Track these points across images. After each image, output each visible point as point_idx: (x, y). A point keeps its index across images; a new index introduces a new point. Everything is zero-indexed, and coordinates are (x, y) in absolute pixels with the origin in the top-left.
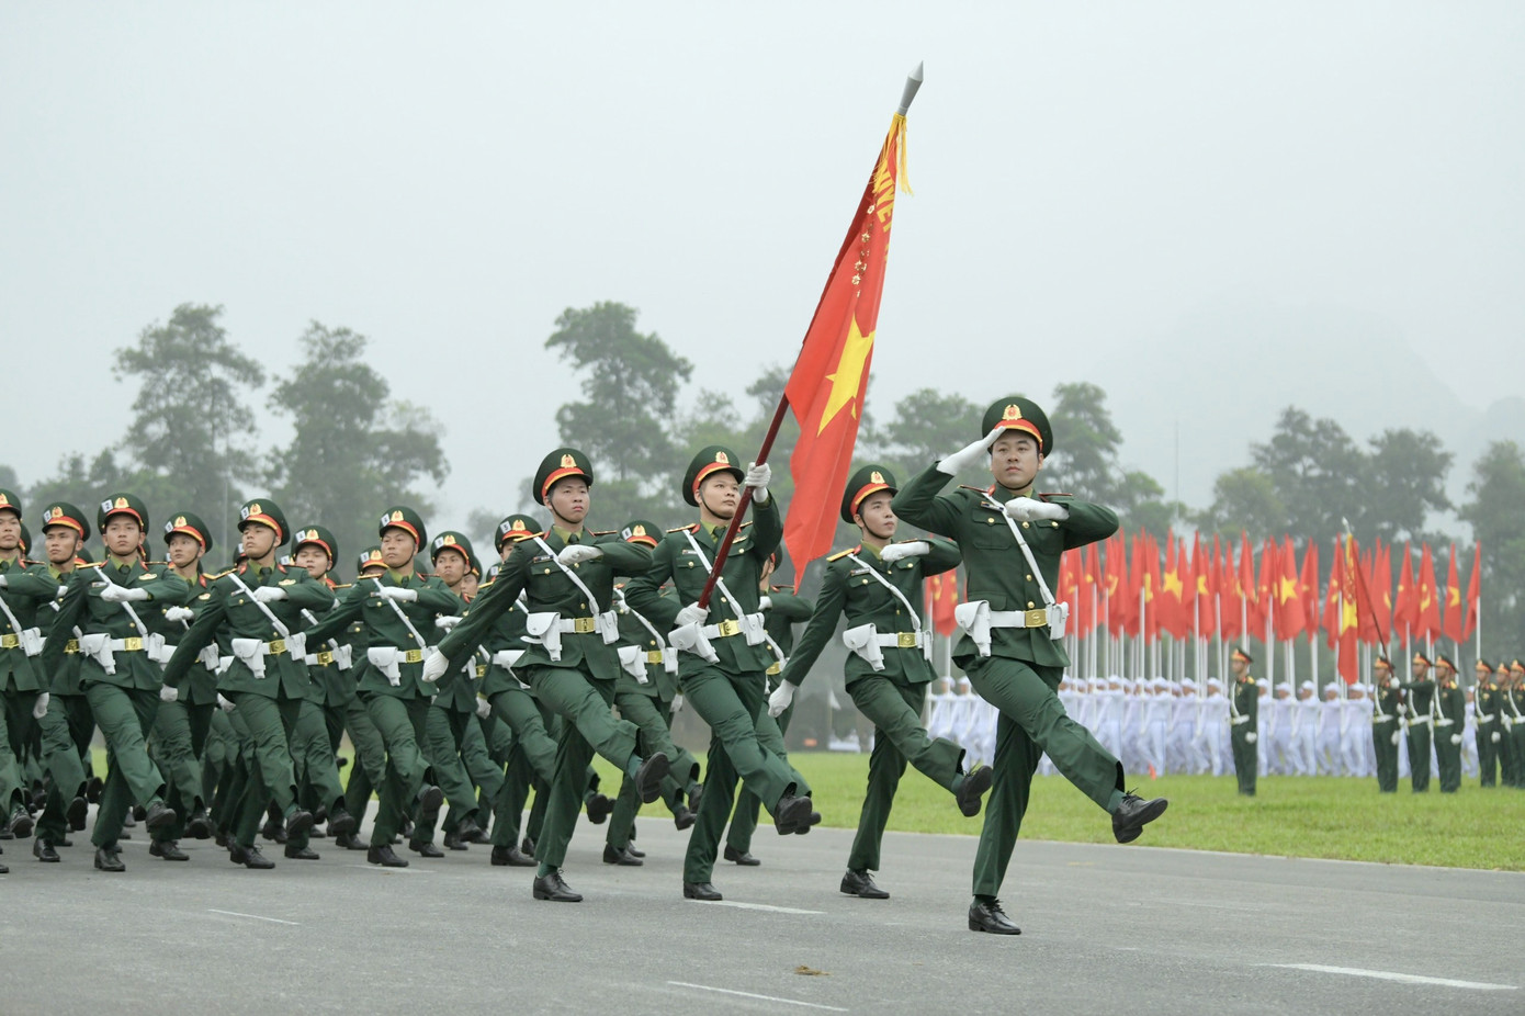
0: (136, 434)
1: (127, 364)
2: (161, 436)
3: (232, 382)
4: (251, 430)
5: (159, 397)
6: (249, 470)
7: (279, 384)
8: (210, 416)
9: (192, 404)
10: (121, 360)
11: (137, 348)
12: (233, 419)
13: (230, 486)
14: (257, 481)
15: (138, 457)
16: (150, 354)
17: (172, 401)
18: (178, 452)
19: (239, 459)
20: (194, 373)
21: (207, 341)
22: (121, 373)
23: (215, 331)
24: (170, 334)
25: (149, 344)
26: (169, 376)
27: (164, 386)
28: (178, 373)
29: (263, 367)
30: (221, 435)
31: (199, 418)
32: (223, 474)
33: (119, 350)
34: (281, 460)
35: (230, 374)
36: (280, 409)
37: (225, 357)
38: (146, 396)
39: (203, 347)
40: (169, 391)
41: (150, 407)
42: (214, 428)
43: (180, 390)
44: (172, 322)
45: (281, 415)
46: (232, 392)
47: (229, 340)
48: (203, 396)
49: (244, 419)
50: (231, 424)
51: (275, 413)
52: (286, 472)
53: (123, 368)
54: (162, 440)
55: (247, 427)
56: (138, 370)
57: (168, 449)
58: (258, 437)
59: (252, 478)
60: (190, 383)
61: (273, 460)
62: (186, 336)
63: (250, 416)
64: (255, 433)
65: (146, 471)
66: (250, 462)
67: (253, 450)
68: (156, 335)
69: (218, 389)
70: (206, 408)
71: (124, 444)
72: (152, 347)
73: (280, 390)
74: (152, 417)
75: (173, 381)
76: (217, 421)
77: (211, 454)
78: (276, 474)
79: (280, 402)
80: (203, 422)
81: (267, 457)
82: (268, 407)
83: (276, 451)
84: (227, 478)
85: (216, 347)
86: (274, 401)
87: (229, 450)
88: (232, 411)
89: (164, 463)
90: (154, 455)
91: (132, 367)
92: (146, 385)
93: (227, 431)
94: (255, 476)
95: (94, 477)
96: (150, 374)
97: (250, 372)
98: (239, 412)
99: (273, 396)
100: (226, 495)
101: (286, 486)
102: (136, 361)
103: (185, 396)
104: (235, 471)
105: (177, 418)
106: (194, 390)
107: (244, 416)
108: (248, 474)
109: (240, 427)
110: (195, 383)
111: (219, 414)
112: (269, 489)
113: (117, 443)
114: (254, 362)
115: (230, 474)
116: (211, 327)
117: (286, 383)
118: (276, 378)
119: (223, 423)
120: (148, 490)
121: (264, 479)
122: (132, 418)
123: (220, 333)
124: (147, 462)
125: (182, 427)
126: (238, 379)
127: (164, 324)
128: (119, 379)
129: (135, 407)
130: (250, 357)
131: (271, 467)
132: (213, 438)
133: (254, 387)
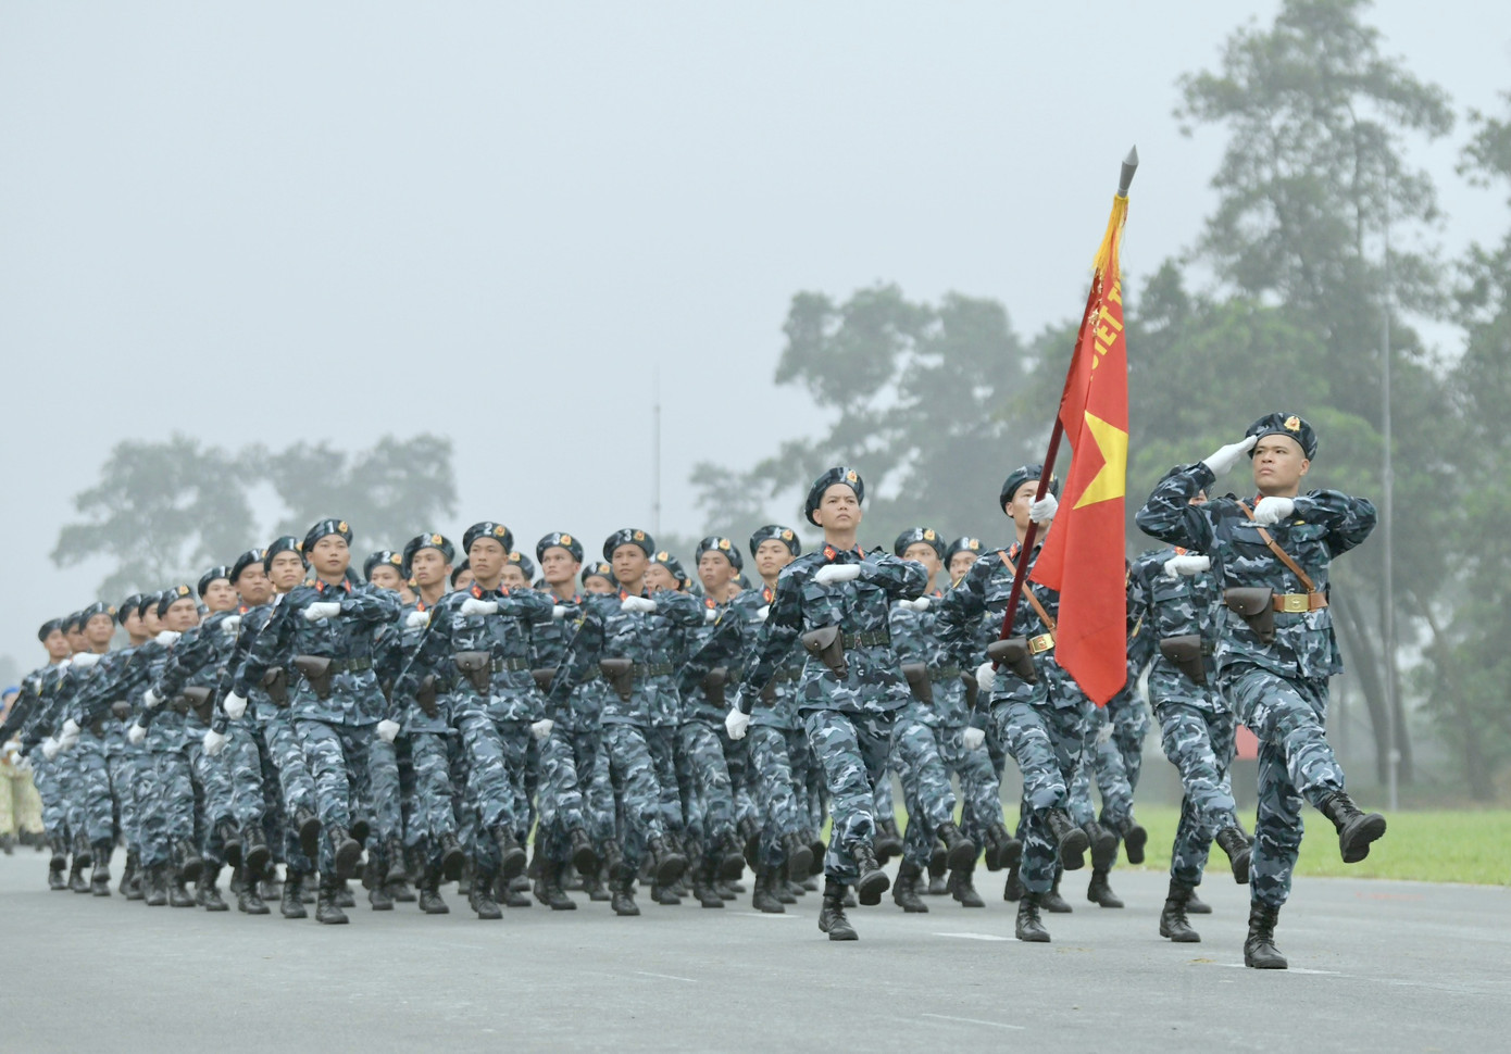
0: (1221, 232)
1: (1200, 103)
2: (1266, 233)
3: (1392, 127)
4: (1430, 214)
5: (1259, 161)
6: (1428, 290)
7: (1481, 127)
8: (1354, 193)
9: (1321, 171)
10: (1190, 94)
11: (1218, 72)
12: (1396, 197)
13: (1392, 318)
14: (1443, 310)
15: (1224, 274)
16: (1242, 83)
17: (1284, 169)
18: (1297, 261)
19: (1409, 270)
20: (1321, 114)
21: (1345, 53)
22: (1190, 121)
23: (1359, 33)
24: (1278, 44)
25: (1238, 63)
26: (1277, 122)
27: (1268, 142)
28: (1294, 116)
29: (1449, 98)
30: (1373, 228)
31: (1334, 198)
32: (1379, 300)
33: (1185, 77)
34: (1485, 271)
35: (1387, 112)
36: (1481, 174)
37: (1379, 83)
38: (1236, 159)
39: (1338, 65)
40: (1277, 149)
41: (1243, 181)
42: (1362, 214)
43: (1298, 146)
44: (1280, 20)
45: (1486, 184)
46: (1393, 147)
47: (1385, 50)
48: (1340, 157)
49: (1416, 196)
50: (1393, 206)
51: (1473, 182)
52: (1495, 291)
53: (1193, 110)
54: (1268, 240)
55: (1422, 210)
56: (1221, 114)
57: (1278, 256)
58: (1442, 228)
59: (1432, 305)
60: (1316, 133)
61: (1470, 271)
62: (1307, 47)
63: (1427, 189)
64: (1437, 222)
65: (1240, 299)
66: (1428, 277)
67: (1434, 254)
68: (1252, 47)
69: (1368, 141)
70: (1346, 178)
71: (1199, 251)
72: (1245, 69)
73: (1480, 138)
74: (1248, 200)
75: (1284, 130)
76: (1366, 201)
77: (1358, 261)
78: (1478, 296)
79: (1482, 162)
80: (1340, 205)
81: (1460, 266)
82: (1460, 171)
83: (1476, 253)
84: (1387, 306)
85: (1362, 64)
86: (1472, 159)
87: (1390, 254)
88: (1392, 182)
89: (1271, 283)
90: (1254, 271)
91: (1209, 107)
92: (1236, 139)
93: (1385, 219)
94: (1439, 300)
95: (1148, 313)
96: (1241, 120)
97: (1427, 108)
98: (1406, 182)
99: (1469, 150)
100: (1386, 338)
101: (1497, 318)
102: (1216, 97)
103: (1308, 158)
104: (1401, 293)
105: (1295, 198)
106: (1324, 145)
107: (1417, 190)
108: (1426, 298)
109: (1408, 212)
110: (1325, 133)
111: (1369, 189)
112: (1465, 325)
113: (1186, 250)
114: (1434, 88)
115: (1392, 298)
116: (1352, 26)
117: (1493, 124)
118: (1475, 116)
119: (1378, 204)
120: (1245, 332)
121: (1455, 306)
122: (1212, 202)
123: (1369, 36)
124: (1242, 283)
125: (1302, 215)
126: (1403, 121)
127: (1266, 25)
128: (1186, 132)
129: (1217, 183)
130: (1424, 79)
131: (1468, 283)
132: (1359, 233)
133: (1433, 135)
